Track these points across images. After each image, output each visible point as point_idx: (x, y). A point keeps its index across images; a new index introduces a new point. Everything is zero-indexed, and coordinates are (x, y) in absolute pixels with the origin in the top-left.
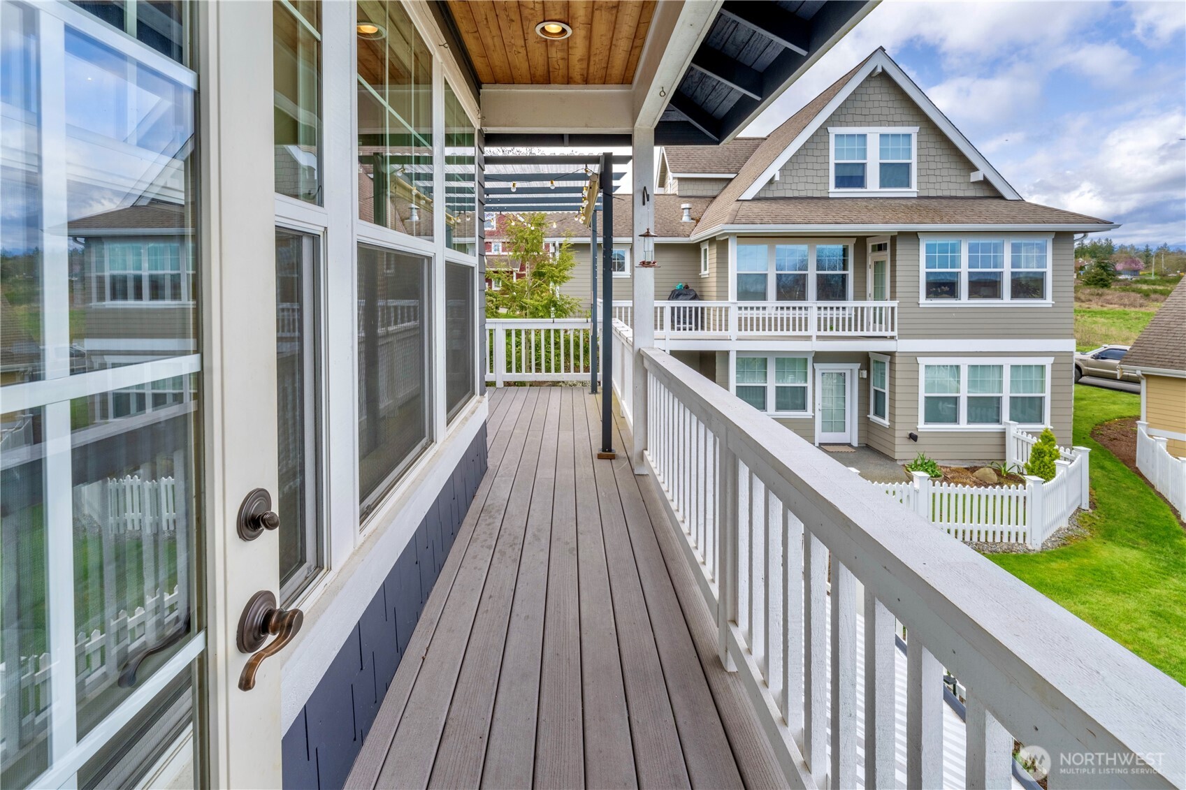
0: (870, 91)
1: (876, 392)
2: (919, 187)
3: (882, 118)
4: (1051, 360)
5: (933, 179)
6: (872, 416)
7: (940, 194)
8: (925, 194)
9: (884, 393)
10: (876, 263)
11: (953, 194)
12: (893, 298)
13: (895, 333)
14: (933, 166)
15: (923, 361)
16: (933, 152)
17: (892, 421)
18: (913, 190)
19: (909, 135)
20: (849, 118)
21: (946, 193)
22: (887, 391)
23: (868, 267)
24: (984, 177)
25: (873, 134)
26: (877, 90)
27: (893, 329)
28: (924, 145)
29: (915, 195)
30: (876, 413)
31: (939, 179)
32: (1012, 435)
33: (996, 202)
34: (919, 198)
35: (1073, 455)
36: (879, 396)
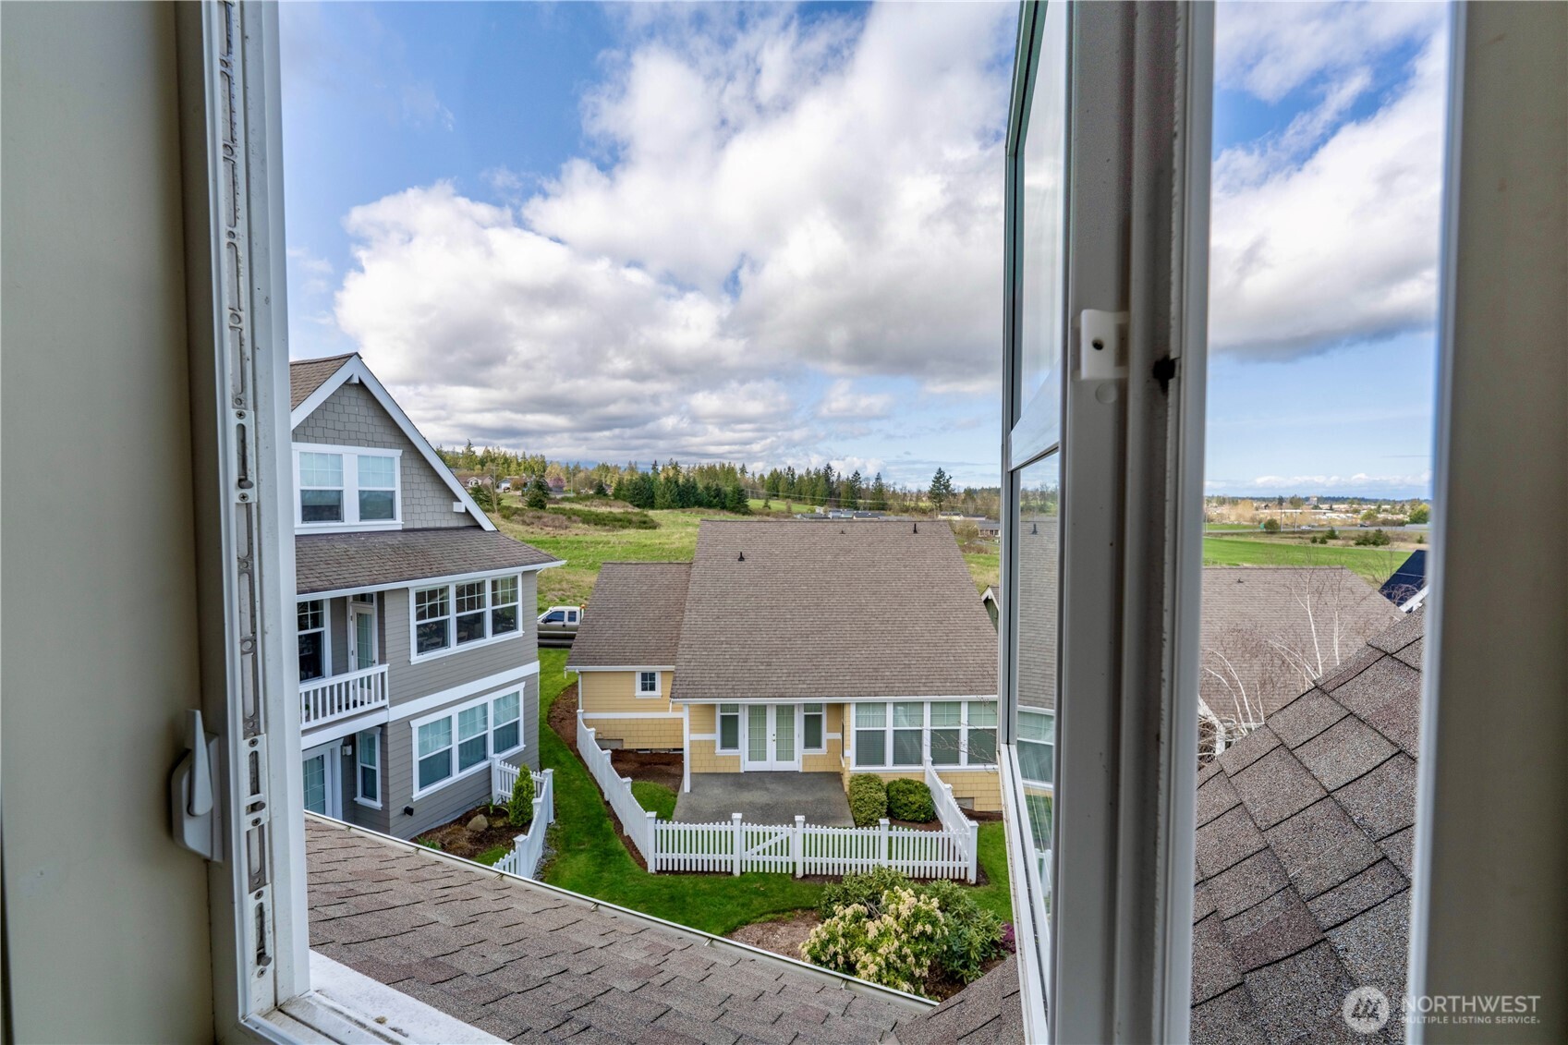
0: (345, 401)
1: (364, 768)
2: (404, 519)
3: (360, 436)
4: (522, 685)
5: (418, 509)
6: (360, 799)
7: (425, 526)
8: (410, 526)
9: (375, 771)
10: (359, 615)
11: (438, 525)
12: (382, 661)
13: (386, 702)
14: (417, 494)
15: (416, 724)
16: (417, 479)
17: (385, 801)
18: (397, 523)
19: (392, 459)
20: (318, 432)
21: (431, 525)
22: (378, 768)
23: (349, 619)
24: (466, 509)
25: (351, 455)
26: (353, 401)
27: (383, 698)
28: (408, 471)
29: (400, 528)
30: (365, 795)
31: (424, 509)
32: (496, 768)
33: (477, 533)
34: (404, 531)
35: (542, 778)
36: (369, 775)
